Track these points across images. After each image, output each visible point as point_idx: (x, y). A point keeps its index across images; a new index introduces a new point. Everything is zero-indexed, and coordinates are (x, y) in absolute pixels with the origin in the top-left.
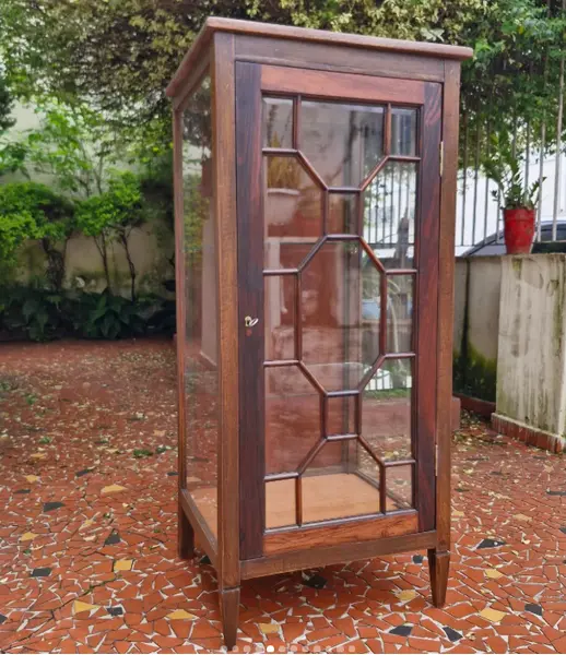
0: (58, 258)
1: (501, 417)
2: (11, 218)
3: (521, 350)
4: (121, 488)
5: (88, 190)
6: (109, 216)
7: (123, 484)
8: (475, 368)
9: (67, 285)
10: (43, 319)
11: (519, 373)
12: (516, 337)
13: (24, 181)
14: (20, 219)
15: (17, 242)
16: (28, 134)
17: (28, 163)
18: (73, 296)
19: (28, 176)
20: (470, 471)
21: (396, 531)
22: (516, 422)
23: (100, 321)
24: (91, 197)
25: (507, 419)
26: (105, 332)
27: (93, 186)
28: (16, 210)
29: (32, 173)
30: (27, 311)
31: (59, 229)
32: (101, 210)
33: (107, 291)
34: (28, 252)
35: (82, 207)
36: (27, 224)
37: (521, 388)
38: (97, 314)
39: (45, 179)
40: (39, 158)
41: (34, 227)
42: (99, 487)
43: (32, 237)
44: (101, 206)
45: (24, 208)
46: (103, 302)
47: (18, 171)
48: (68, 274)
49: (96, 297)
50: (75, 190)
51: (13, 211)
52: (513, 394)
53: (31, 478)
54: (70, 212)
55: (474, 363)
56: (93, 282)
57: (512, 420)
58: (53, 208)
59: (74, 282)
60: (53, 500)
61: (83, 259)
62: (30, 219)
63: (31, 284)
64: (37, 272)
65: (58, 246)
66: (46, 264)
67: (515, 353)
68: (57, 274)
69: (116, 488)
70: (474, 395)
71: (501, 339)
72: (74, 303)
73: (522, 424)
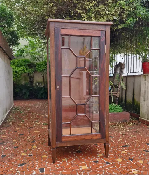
0: (32, 78)
1: (141, 118)
2: (20, 68)
3: (146, 100)
4: (38, 131)
5: (39, 60)
6: (44, 67)
7: (39, 131)
8: (136, 105)
9: (34, 85)
10: (28, 94)
11: (145, 106)
12: (144, 96)
13: (23, 58)
14: (22, 68)
15: (21, 74)
16: (25, 46)
17: (24, 54)
18: (35, 88)
19: (24, 57)
20: (128, 131)
21: (95, 138)
22: (145, 119)
23: (42, 94)
24: (40, 62)
25: (142, 118)
26: (43, 97)
27: (41, 59)
28: (21, 66)
29: (25, 56)
30: (24, 91)
31: (32, 70)
32: (42, 65)
33: (44, 86)
34: (25, 76)
35: (38, 65)
36: (24, 69)
37: (146, 110)
38: (41, 93)
39: (28, 58)
40: (27, 52)
41: (25, 70)
42: (33, 131)
43: (25, 73)
44: (42, 64)
45: (23, 65)
46: (43, 89)
47: (22, 56)
48: (34, 82)
49: (41, 88)
50: (36, 60)
51: (20, 66)
52: (144, 112)
53: (18, 129)
54: (35, 66)
55: (136, 104)
56: (41, 84)
57: (144, 119)
58: (30, 65)
59: (36, 84)
60: (22, 133)
61: (38, 78)
62: (24, 68)
63: (25, 85)
64: (27, 81)
65: (32, 75)
66: (29, 80)
67: (144, 101)
68: (32, 82)
69: (37, 131)
70: (136, 113)
71: (141, 97)
72: (36, 90)
73: (146, 120)
